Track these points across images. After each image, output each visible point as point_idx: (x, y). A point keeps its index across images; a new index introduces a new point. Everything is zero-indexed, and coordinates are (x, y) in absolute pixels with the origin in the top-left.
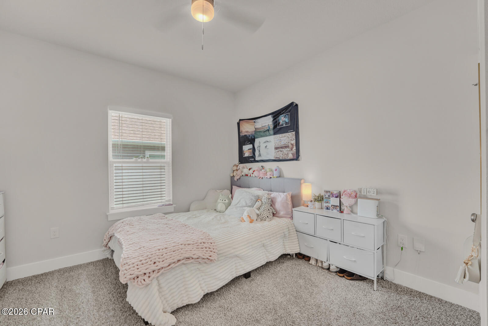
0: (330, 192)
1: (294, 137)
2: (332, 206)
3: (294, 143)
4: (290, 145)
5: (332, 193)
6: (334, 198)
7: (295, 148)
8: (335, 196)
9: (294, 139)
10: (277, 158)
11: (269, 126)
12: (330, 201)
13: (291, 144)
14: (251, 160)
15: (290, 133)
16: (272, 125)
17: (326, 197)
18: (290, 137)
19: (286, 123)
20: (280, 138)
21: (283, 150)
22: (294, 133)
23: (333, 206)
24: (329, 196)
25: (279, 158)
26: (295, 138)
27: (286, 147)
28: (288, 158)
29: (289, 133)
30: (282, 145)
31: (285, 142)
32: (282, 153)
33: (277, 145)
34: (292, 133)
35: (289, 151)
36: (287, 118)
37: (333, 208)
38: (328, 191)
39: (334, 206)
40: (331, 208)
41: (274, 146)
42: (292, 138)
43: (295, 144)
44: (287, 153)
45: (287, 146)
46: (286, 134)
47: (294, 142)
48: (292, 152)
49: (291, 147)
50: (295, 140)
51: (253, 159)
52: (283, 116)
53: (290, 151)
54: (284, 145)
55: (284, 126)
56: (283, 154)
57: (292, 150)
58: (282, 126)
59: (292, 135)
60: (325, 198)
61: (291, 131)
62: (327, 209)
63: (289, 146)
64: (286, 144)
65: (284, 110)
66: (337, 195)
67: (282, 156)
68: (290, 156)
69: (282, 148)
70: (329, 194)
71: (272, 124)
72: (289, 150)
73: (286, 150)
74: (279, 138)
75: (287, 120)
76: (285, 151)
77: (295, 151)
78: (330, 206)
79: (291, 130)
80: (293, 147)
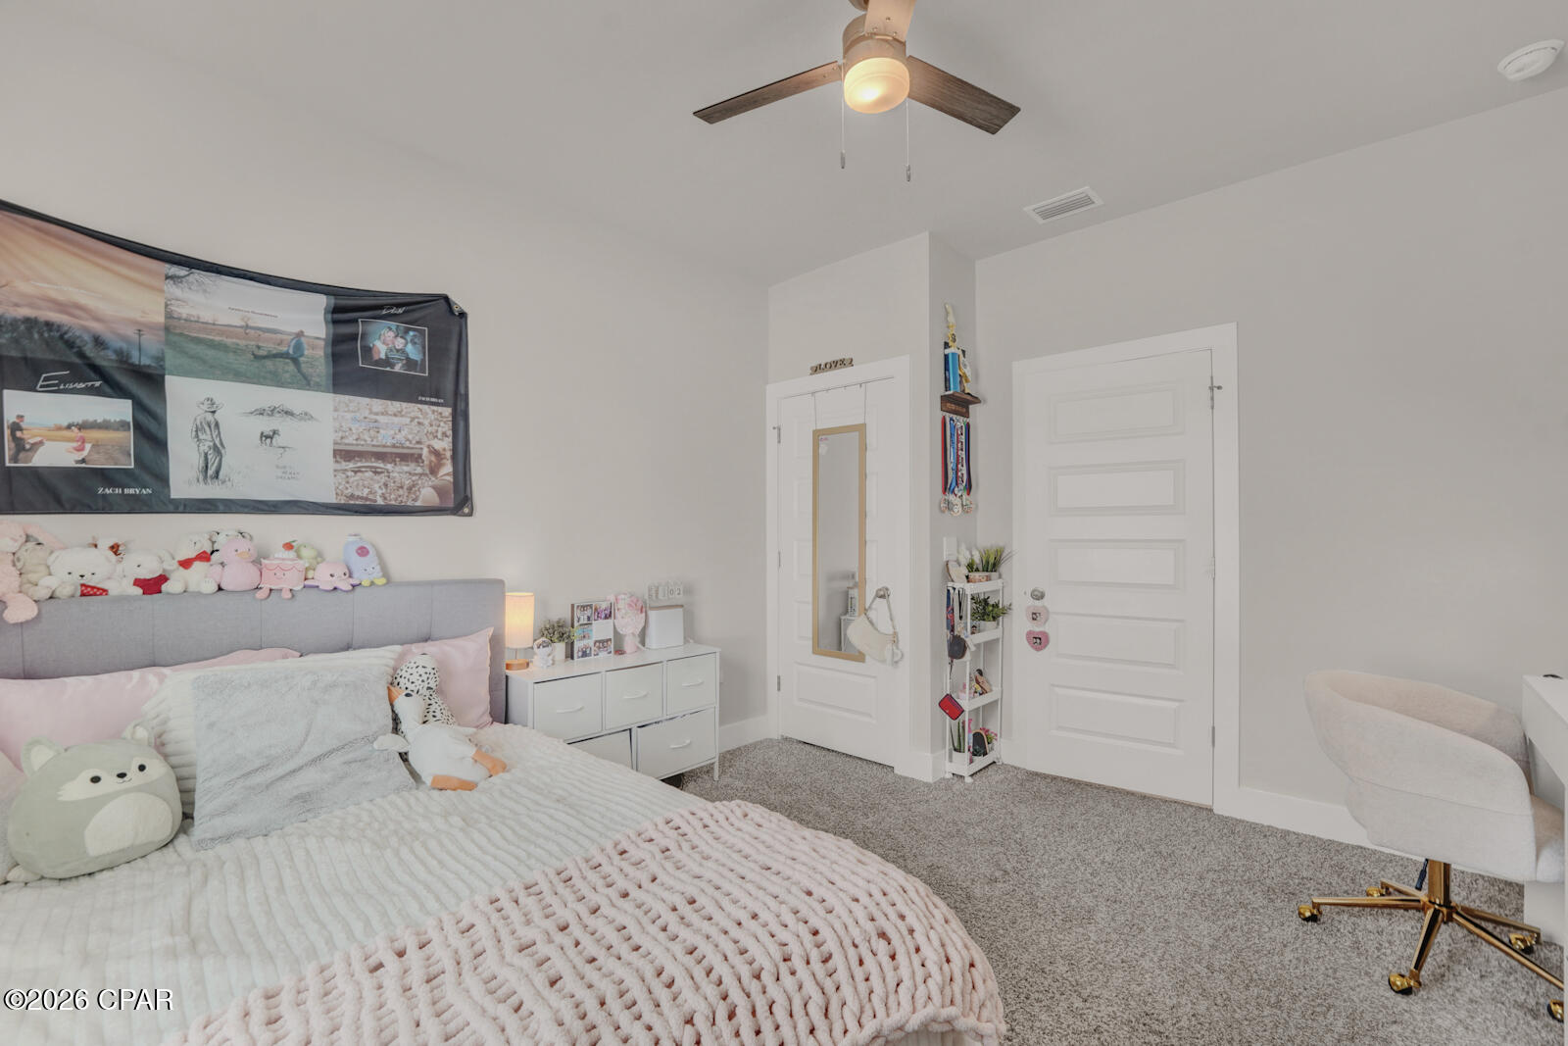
0: (591, 606)
1: (447, 427)
2: (595, 644)
3: (444, 450)
4: (425, 452)
5: (596, 609)
6: (600, 621)
7: (447, 468)
8: (603, 616)
9: (444, 434)
10: (352, 496)
11: (303, 339)
12: (591, 630)
13: (430, 452)
14: (104, 496)
15: (425, 407)
16: (322, 343)
17: (581, 622)
18: (426, 422)
19: (410, 363)
20: (371, 413)
21: (389, 467)
22: (447, 411)
23: (597, 644)
24: (589, 618)
25: (367, 499)
26: (450, 433)
27: (405, 458)
28: (418, 504)
29: (420, 406)
30: (384, 446)
31: (400, 437)
32: (382, 478)
33: (351, 440)
34: (435, 408)
35: (421, 475)
36: (414, 343)
37: (599, 648)
38: (587, 606)
39: (599, 642)
40: (593, 648)
41: (335, 443)
42: (435, 428)
43: (449, 454)
44: (407, 482)
45: (412, 455)
46: (404, 405)
47: (444, 445)
48: (434, 481)
49: (431, 462)
50: (450, 439)
51: (131, 491)
52: (394, 328)
53: (426, 475)
54: (394, 446)
55: (398, 368)
56: (386, 485)
57: (434, 471)
58: (388, 369)
59: (436, 415)
60: (581, 625)
61: (433, 400)
62: (582, 656)
63: (420, 456)
64: (407, 444)
65: (399, 306)
66: (607, 612)
67: (380, 492)
68: (427, 495)
69: (380, 456)
70: (588, 612)
71: (324, 336)
72: (419, 470)
73: (406, 469)
74: (366, 413)
75: (413, 352)
76: (399, 472)
77: (450, 479)
78: (592, 644)
79: (431, 397)
80: (439, 465)
